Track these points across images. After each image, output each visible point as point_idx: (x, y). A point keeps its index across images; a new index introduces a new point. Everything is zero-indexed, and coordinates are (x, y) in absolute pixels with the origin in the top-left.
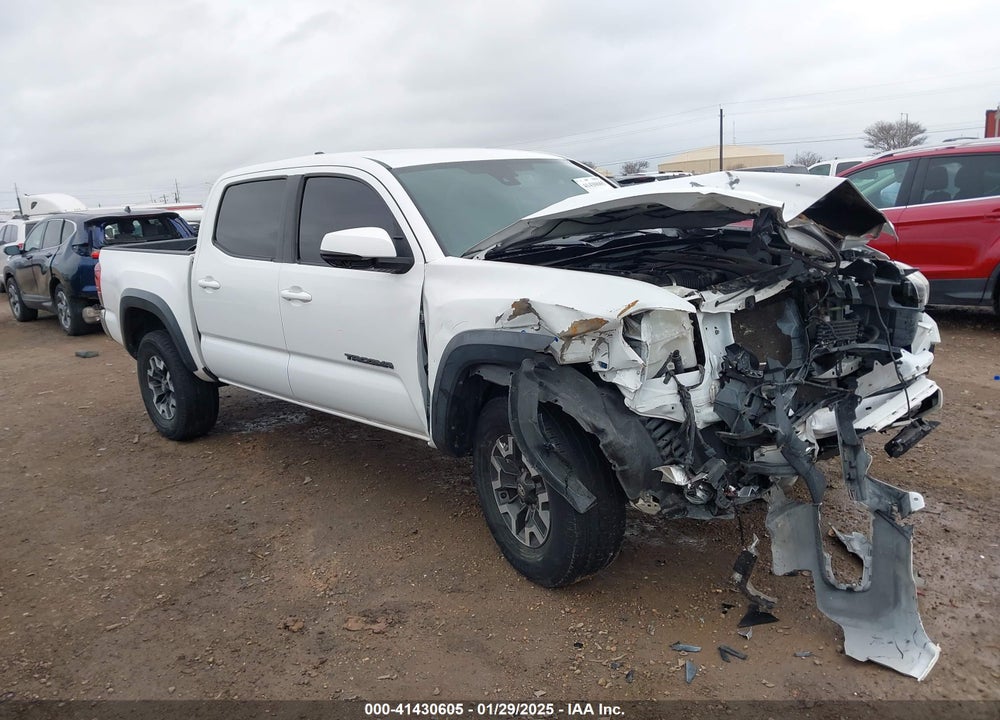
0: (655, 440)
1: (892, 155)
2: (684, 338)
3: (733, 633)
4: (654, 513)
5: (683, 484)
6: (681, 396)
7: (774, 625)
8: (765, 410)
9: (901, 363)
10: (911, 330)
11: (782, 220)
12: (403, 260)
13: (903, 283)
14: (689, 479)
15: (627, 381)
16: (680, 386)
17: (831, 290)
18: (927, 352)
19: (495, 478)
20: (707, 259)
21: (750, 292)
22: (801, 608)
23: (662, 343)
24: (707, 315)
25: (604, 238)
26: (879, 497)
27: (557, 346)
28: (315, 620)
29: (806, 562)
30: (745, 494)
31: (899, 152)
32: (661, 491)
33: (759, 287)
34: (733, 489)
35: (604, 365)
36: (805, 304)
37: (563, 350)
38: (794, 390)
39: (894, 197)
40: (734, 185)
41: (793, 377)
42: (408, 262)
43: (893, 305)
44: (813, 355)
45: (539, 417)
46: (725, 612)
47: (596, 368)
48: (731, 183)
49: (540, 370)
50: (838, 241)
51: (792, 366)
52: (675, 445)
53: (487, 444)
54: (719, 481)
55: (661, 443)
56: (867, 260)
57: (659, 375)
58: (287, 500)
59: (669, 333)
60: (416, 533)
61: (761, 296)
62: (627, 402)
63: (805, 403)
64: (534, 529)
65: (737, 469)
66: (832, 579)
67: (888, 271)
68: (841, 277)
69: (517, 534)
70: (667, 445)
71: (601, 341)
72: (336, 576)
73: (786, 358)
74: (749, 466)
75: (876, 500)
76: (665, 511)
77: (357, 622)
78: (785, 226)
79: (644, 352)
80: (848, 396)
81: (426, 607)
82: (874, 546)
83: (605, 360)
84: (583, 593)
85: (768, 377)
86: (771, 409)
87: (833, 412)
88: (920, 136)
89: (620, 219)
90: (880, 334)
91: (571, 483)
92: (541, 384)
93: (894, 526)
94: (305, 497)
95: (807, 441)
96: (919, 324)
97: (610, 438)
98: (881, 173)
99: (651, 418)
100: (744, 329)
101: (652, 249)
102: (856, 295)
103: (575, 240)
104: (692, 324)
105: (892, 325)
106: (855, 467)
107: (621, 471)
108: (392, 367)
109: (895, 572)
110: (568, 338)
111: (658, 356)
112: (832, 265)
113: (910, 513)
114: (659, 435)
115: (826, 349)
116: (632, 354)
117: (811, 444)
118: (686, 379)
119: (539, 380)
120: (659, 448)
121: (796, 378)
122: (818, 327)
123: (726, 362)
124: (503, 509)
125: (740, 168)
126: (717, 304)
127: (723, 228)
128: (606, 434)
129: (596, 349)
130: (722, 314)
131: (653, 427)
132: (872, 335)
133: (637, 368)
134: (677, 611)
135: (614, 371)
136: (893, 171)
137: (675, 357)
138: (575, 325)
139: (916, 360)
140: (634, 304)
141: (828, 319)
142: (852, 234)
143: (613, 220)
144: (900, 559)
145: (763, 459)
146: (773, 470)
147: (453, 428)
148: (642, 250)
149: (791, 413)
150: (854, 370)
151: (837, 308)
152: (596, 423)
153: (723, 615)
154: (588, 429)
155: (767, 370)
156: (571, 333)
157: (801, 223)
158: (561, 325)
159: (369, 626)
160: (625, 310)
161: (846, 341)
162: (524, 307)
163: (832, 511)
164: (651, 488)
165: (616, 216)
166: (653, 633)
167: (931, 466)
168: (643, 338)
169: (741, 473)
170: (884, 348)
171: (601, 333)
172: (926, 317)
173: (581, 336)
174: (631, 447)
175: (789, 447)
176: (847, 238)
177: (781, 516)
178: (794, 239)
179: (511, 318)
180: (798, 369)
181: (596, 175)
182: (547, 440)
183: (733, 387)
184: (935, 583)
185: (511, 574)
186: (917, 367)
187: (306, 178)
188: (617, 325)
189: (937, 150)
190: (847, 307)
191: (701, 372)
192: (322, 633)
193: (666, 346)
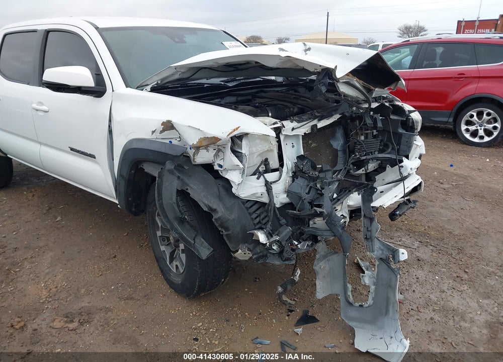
0: (250, 214)
1: (409, 41)
2: (272, 151)
3: (291, 330)
4: (247, 258)
5: (264, 243)
6: (267, 188)
7: (316, 325)
8: (318, 196)
9: (402, 167)
10: (409, 146)
11: (336, 76)
12: (100, 89)
13: (407, 118)
14: (269, 239)
15: (234, 177)
16: (266, 182)
17: (365, 121)
18: (417, 159)
19: (158, 230)
20: (294, 98)
21: (315, 122)
22: (333, 312)
23: (258, 153)
24: (286, 136)
25: (237, 80)
26: (382, 250)
27: (191, 152)
28: (34, 319)
29: (337, 289)
30: (302, 246)
31: (413, 39)
32: (253, 244)
33: (321, 118)
34: (296, 243)
35: (221, 166)
36: (349, 129)
37: (194, 155)
38: (337, 184)
39: (408, 64)
40: (308, 52)
41: (337, 176)
42: (102, 90)
43: (401, 131)
44: (351, 161)
45: (177, 199)
46: (288, 315)
47: (216, 167)
48: (306, 50)
49: (178, 168)
50: (370, 91)
51: (338, 168)
52: (262, 216)
53: (153, 209)
54: (286, 241)
55: (254, 216)
56: (387, 104)
57: (254, 174)
58: (42, 232)
59: (262, 147)
60: (115, 257)
61: (321, 125)
62: (234, 190)
63: (344, 191)
64: (178, 263)
65: (299, 231)
66: (351, 299)
67: (399, 111)
68: (372, 113)
69: (170, 264)
70: (257, 217)
71: (219, 150)
72: (57, 287)
73: (334, 163)
74: (306, 230)
75: (381, 252)
76: (255, 256)
77: (60, 322)
78: (338, 80)
79: (244, 161)
80: (370, 186)
81: (108, 310)
82: (377, 279)
83: (221, 163)
84: (206, 301)
85: (322, 175)
86: (322, 195)
87: (360, 196)
88: (424, 33)
89: (242, 70)
90: (392, 148)
91: (197, 240)
92: (179, 178)
93: (389, 267)
94: (54, 231)
95: (342, 215)
96: (415, 142)
97: (220, 214)
98: (402, 50)
99: (249, 200)
100: (311, 144)
101: (265, 89)
102: (380, 125)
103: (216, 81)
104: (277, 142)
105: (399, 144)
106: (370, 231)
107: (226, 235)
108: (95, 158)
109: (387, 295)
110: (197, 148)
111: (254, 161)
112: (366, 106)
113: (399, 262)
114: (253, 211)
115: (359, 158)
116: (236, 161)
117: (345, 217)
118: (271, 177)
119: (178, 174)
120: (252, 219)
121: (339, 176)
122: (355, 143)
123: (296, 165)
124: (163, 248)
125: (310, 40)
126: (293, 129)
127: (310, 78)
128: (217, 212)
129: (216, 155)
130: (297, 136)
131: (249, 206)
132: (388, 148)
133: (240, 169)
134: (260, 314)
135: (226, 170)
136: (408, 49)
137: (266, 162)
138: (201, 140)
139: (411, 164)
140: (237, 129)
141: (363, 138)
142: (380, 88)
143: (238, 70)
144: (391, 287)
145: (315, 226)
146: (320, 233)
147: (130, 199)
148: (259, 90)
149: (335, 196)
150: (375, 168)
151: (369, 131)
152: (211, 205)
153: (287, 318)
154: (205, 209)
155: (321, 171)
156: (198, 145)
157: (348, 79)
158: (192, 139)
159: (67, 325)
160: (232, 133)
161: (372, 152)
162: (168, 126)
163: (358, 246)
164: (247, 243)
165: (240, 67)
166: (243, 331)
167: (414, 218)
168: (243, 151)
169: (302, 234)
170: (394, 157)
171: (218, 146)
172: (418, 138)
173: (206, 147)
174: (234, 220)
175: (331, 220)
176: (376, 89)
177: (324, 261)
178: (343, 89)
179: (161, 132)
180: (342, 170)
181: (238, 40)
182: (182, 214)
183: (300, 181)
184: (409, 295)
185: (166, 287)
186: (411, 169)
187: (48, 32)
188: (227, 142)
189: (432, 39)
190: (375, 131)
191: (280, 173)
192: (35, 330)
193: (260, 155)
